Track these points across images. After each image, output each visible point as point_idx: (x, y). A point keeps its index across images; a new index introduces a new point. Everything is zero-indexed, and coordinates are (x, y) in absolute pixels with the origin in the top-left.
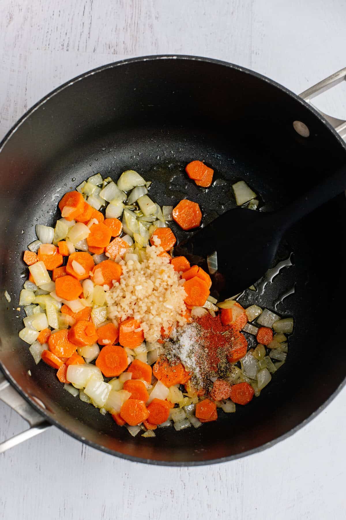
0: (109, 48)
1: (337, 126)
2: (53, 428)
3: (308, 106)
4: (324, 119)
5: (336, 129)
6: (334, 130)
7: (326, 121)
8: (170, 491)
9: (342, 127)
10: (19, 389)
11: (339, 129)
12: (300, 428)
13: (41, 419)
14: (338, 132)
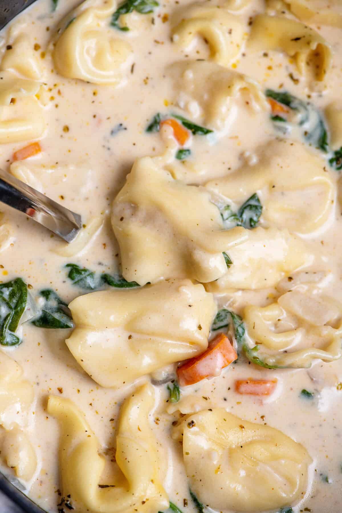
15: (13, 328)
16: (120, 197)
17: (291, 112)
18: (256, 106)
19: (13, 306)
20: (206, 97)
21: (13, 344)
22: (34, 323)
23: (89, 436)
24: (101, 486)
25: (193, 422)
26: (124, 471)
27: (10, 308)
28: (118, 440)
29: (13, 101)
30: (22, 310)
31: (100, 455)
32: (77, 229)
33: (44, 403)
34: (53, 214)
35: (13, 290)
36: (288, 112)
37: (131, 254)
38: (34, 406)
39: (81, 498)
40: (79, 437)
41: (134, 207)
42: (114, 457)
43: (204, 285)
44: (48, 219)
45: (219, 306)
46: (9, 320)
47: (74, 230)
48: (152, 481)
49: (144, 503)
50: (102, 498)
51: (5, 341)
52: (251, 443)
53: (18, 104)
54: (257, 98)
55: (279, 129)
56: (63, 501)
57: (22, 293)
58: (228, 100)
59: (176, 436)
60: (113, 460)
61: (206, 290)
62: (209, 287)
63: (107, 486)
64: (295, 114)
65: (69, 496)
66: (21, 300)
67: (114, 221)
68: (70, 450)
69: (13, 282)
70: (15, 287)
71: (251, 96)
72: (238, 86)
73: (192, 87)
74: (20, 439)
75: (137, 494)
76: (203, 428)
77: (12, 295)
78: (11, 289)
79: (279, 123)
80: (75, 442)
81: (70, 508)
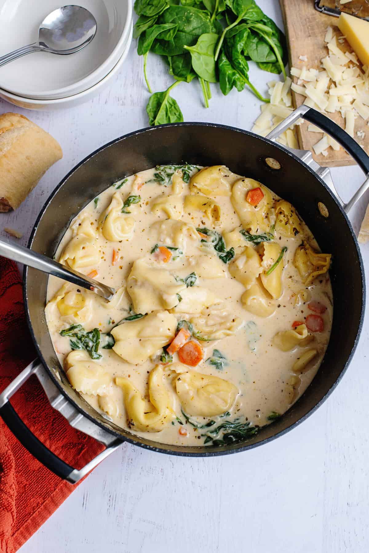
0: (119, 100)
1: (302, 156)
2: (125, 443)
3: (275, 145)
4: (290, 153)
5: (301, 159)
6: (300, 160)
7: (292, 154)
8: (160, 470)
9: (306, 156)
10: (92, 418)
11: (304, 159)
12: (322, 403)
13: (114, 438)
14: (303, 161)
15: (96, 351)
16: (130, 278)
17: (208, 237)
18: (194, 236)
19: (95, 341)
20: (172, 235)
21: (98, 358)
22: (104, 348)
23: (136, 392)
24: (145, 413)
25: (180, 378)
26: (154, 405)
27: (93, 342)
28: (150, 392)
29: (83, 248)
30: (99, 342)
31: (143, 399)
32: (113, 294)
33: (114, 381)
34: (101, 289)
35: (93, 334)
36: (206, 237)
37: (137, 302)
38: (111, 384)
39: (137, 420)
40: (132, 393)
41: (136, 281)
42: (149, 399)
43: (168, 310)
44: (99, 291)
45: (178, 320)
46: (94, 348)
47: (111, 295)
48: (167, 408)
49: (165, 418)
50: (147, 418)
51: (94, 357)
52: (207, 385)
53: (86, 249)
54: (194, 232)
55: (204, 245)
56: (130, 422)
57: (98, 335)
58: (182, 235)
59: (174, 385)
60: (149, 401)
61: (170, 313)
62: (171, 311)
63: (148, 413)
64: (210, 238)
65: (132, 420)
66: (98, 338)
67: (128, 289)
68: (129, 400)
69: (93, 331)
70: (94, 333)
71: (192, 232)
72: (185, 229)
73: (165, 232)
74: (107, 399)
75: (161, 415)
76: (185, 381)
77: (93, 337)
78: (92, 334)
79: (204, 243)
80: (130, 396)
81: (133, 425)
